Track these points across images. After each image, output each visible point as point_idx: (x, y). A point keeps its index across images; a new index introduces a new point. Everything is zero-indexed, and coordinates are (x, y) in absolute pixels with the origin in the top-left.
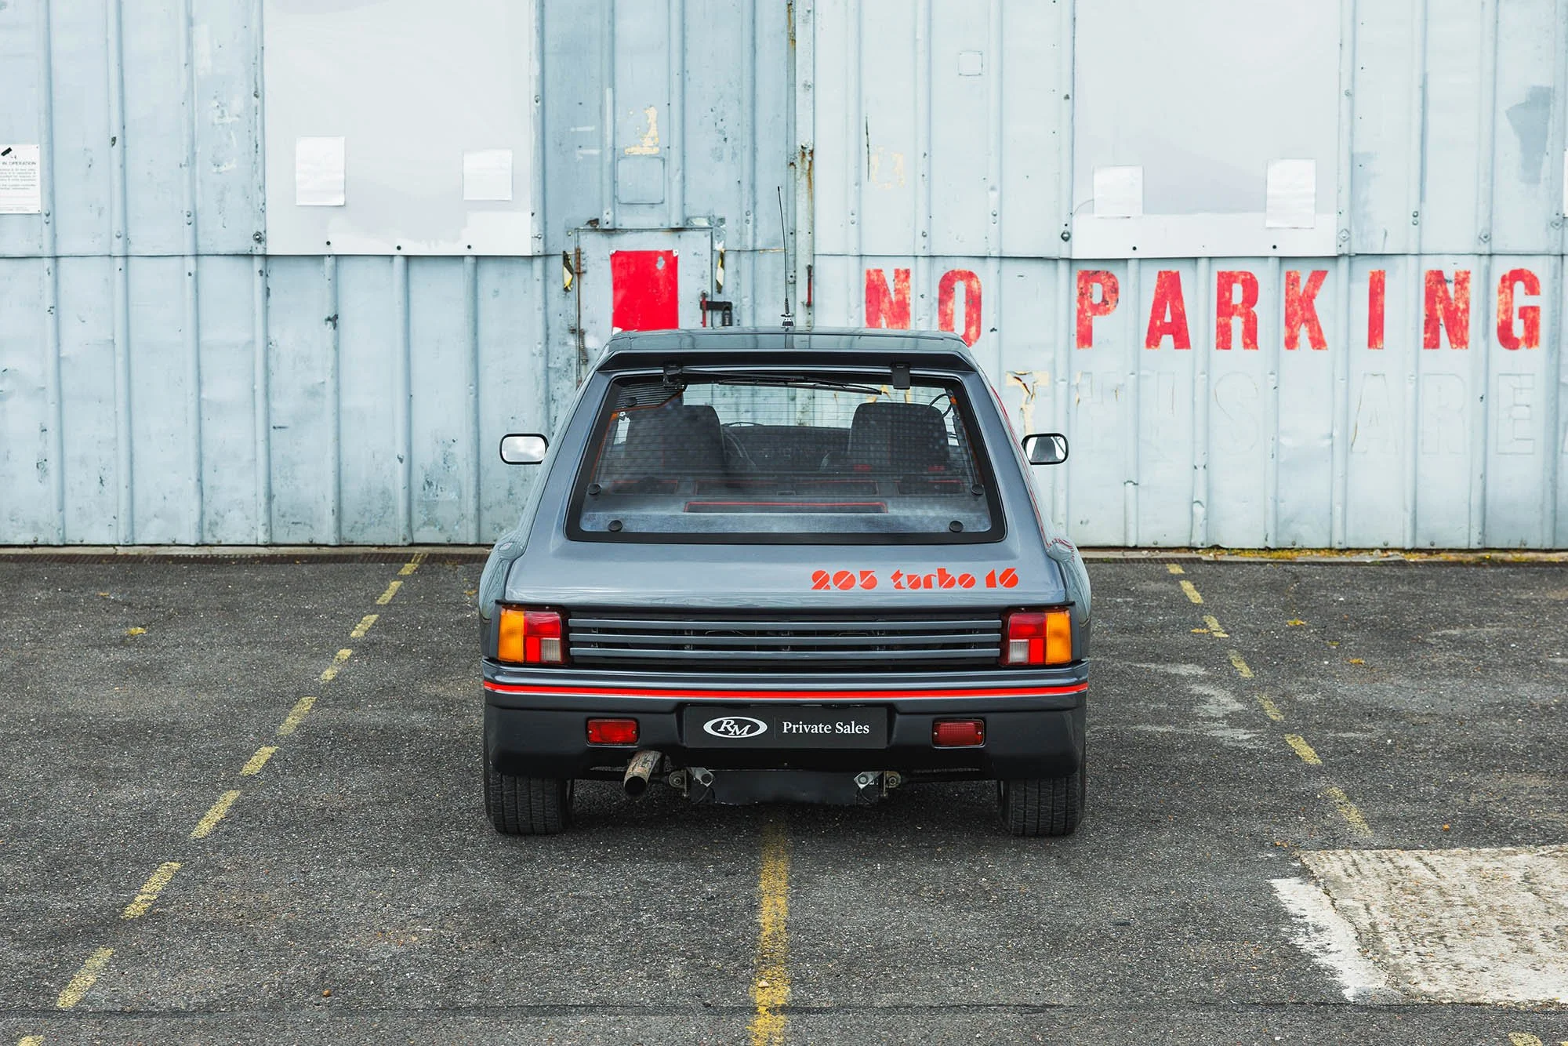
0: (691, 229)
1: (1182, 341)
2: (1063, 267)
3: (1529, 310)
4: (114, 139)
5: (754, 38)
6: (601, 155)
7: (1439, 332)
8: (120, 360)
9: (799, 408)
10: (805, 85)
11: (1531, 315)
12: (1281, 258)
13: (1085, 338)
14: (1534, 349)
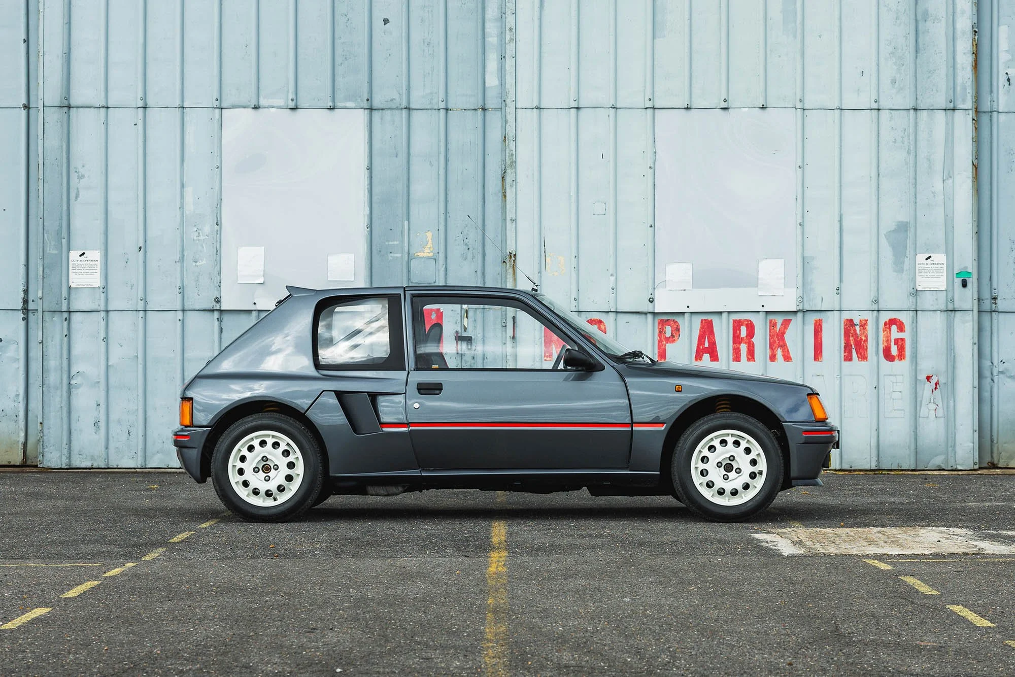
1: (714, 358)
2: (650, 317)
3: (900, 341)
4: (140, 248)
5: (484, 195)
6: (402, 256)
7: (852, 352)
8: (141, 367)
10: (511, 220)
12: (767, 312)
13: (662, 356)
14: (903, 361)
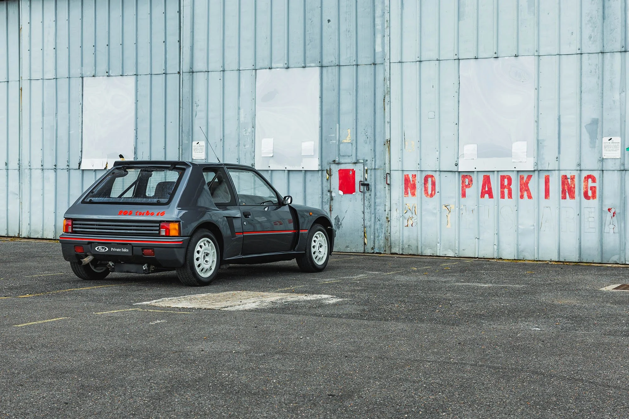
0: (359, 163)
1: (491, 196)
2: (457, 173)
4: (221, 139)
5: (375, 109)
6: (336, 142)
7: (566, 194)
9: (387, 213)
10: (388, 122)
11: (594, 189)
12: (518, 171)
13: (464, 195)
14: (595, 200)
